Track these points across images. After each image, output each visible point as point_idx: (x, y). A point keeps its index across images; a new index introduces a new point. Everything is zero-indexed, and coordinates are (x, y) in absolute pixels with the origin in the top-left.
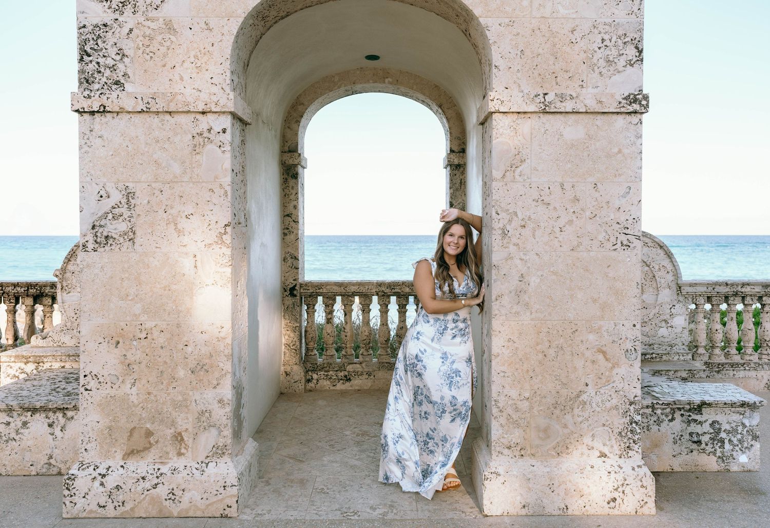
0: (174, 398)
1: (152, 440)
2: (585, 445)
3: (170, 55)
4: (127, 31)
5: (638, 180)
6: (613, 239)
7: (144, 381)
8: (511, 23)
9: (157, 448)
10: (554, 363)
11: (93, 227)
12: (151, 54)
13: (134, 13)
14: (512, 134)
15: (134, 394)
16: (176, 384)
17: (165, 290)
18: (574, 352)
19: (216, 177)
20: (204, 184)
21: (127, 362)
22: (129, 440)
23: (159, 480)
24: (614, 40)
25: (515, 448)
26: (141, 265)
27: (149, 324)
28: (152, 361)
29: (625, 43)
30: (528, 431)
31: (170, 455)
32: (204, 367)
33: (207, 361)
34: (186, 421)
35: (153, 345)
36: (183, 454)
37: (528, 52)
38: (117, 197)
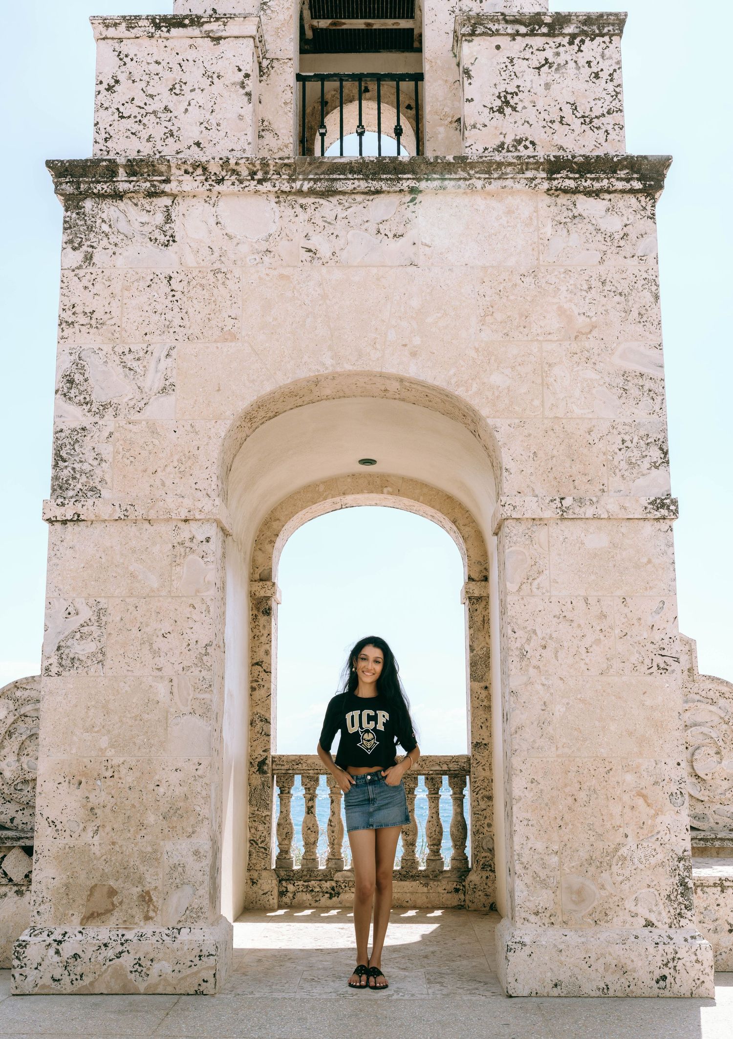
0: (143, 849)
1: (115, 900)
2: (627, 911)
3: (151, 459)
4: (107, 434)
5: (672, 593)
6: (647, 662)
7: (108, 829)
8: (523, 423)
9: (121, 910)
10: (586, 808)
11: (59, 648)
12: (132, 459)
13: (115, 416)
14: (527, 542)
15: (97, 844)
16: (145, 831)
17: (136, 720)
18: (609, 796)
19: (198, 591)
20: (184, 599)
21: (90, 805)
22: (88, 900)
23: (123, 948)
24: (635, 440)
25: (544, 914)
26: (110, 691)
27: (116, 761)
28: (118, 803)
29: (648, 444)
30: (558, 893)
31: (136, 920)
32: (178, 812)
33: (181, 804)
34: (156, 877)
35: (120, 785)
36: (151, 918)
37: (541, 454)
38: (86, 614)
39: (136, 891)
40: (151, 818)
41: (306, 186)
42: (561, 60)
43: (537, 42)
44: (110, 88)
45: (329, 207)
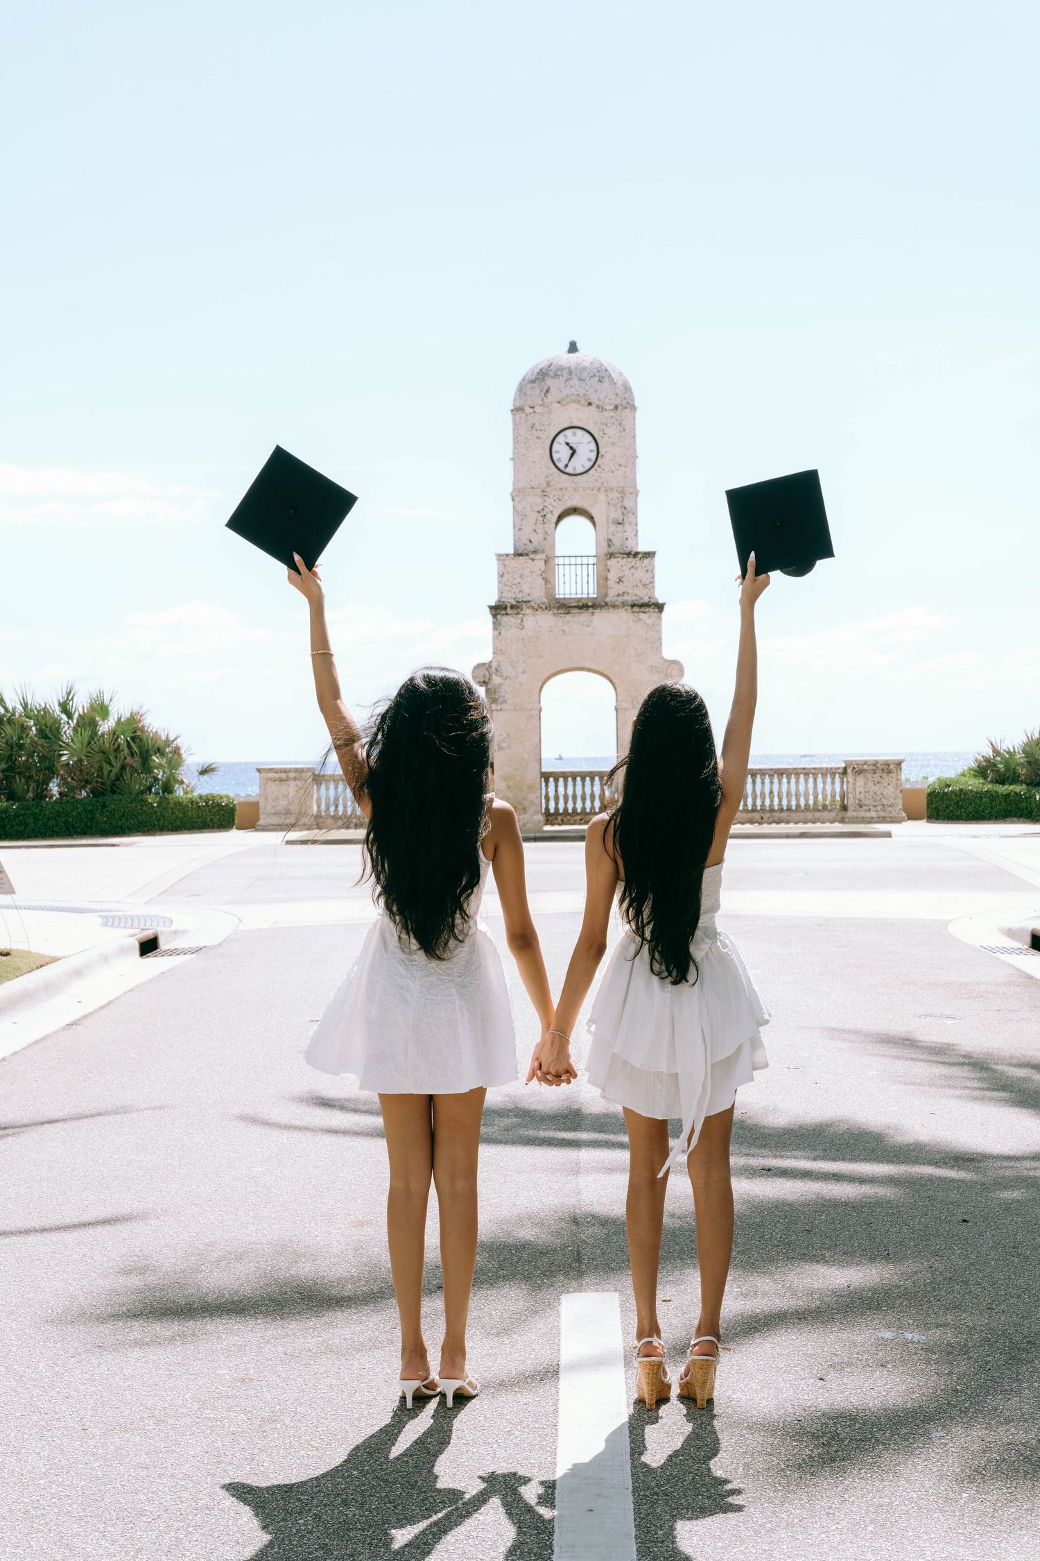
38: (505, 735)
39: (521, 807)
40: (525, 789)
41: (562, 612)
42: (636, 566)
43: (630, 560)
44: (502, 576)
45: (568, 617)
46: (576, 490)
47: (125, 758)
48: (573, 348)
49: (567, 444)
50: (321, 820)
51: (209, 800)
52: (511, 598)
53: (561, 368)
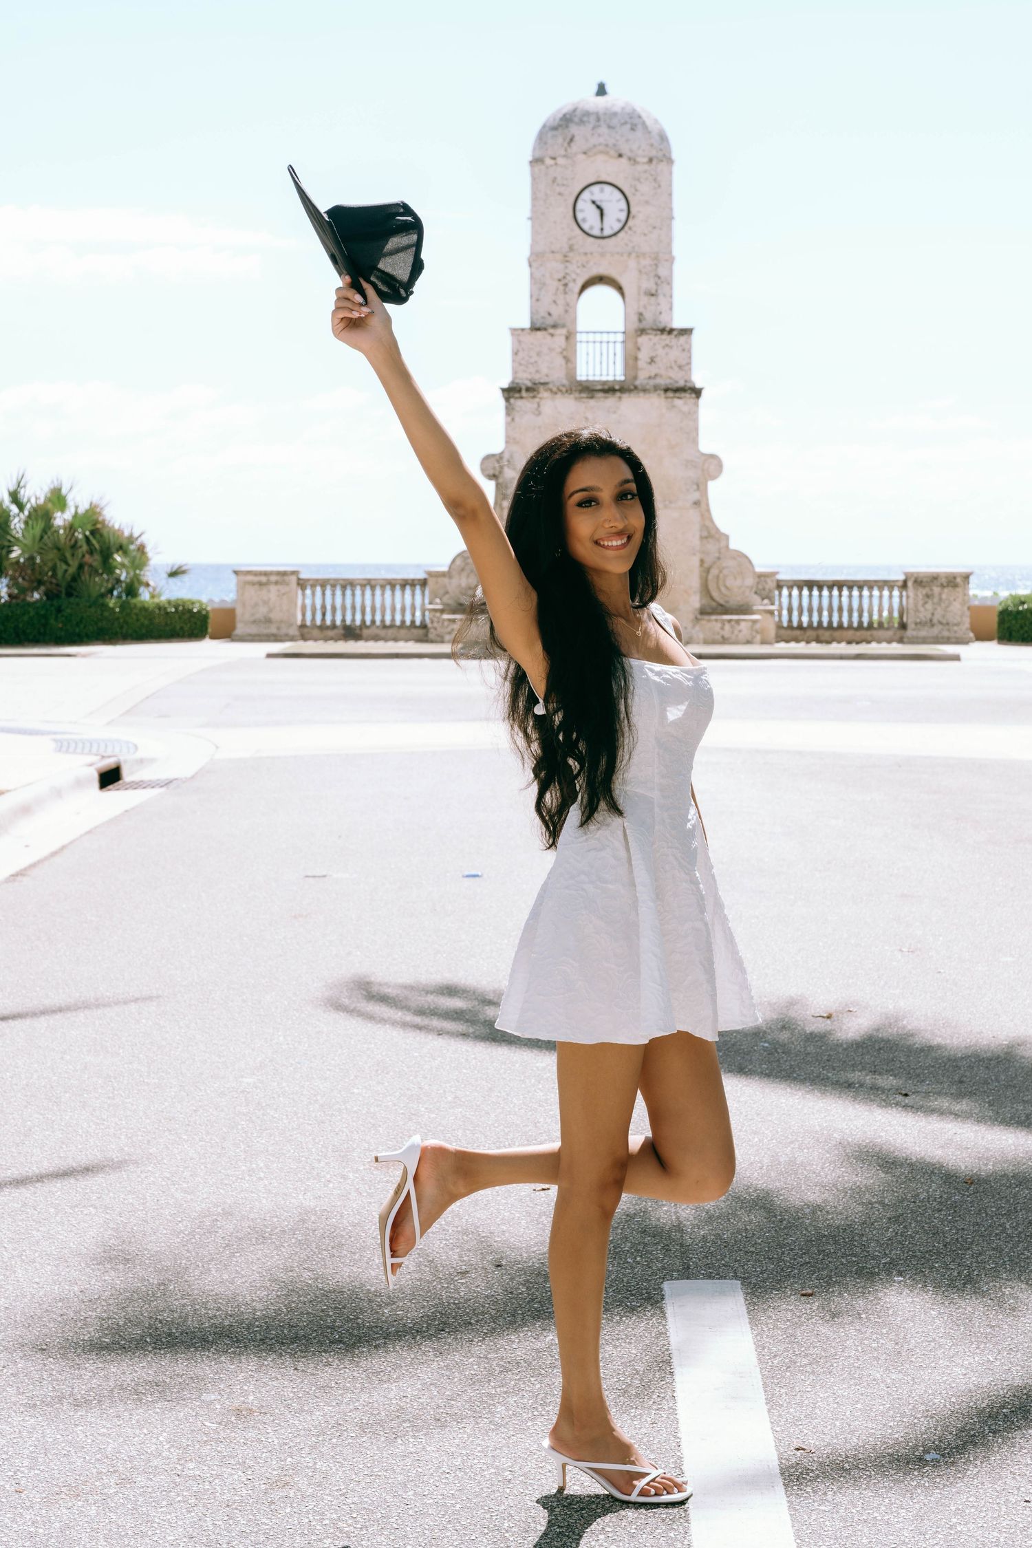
41: (585, 396)
42: (671, 344)
43: (664, 337)
44: (516, 354)
46: (602, 255)
47: (83, 556)
48: (601, 90)
49: (594, 202)
50: (306, 630)
51: (179, 605)
52: (527, 379)
53: (587, 114)
